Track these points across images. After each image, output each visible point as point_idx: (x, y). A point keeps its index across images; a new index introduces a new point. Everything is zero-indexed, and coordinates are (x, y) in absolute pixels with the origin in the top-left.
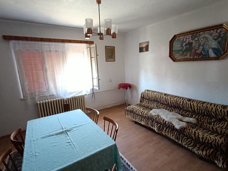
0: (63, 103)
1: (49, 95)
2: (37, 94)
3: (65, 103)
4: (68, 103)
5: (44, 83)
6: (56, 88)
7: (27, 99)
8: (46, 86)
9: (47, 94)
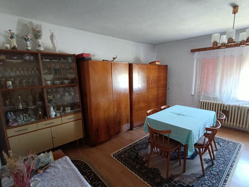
0: (222, 108)
1: (213, 97)
2: (203, 93)
3: (225, 109)
4: (229, 109)
5: (211, 85)
6: (220, 92)
7: (195, 96)
8: (212, 88)
9: (211, 96)
